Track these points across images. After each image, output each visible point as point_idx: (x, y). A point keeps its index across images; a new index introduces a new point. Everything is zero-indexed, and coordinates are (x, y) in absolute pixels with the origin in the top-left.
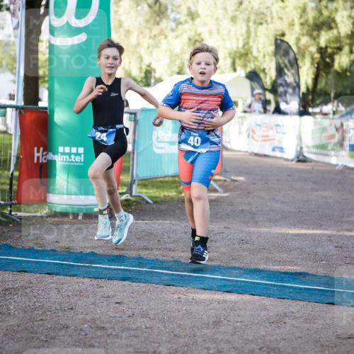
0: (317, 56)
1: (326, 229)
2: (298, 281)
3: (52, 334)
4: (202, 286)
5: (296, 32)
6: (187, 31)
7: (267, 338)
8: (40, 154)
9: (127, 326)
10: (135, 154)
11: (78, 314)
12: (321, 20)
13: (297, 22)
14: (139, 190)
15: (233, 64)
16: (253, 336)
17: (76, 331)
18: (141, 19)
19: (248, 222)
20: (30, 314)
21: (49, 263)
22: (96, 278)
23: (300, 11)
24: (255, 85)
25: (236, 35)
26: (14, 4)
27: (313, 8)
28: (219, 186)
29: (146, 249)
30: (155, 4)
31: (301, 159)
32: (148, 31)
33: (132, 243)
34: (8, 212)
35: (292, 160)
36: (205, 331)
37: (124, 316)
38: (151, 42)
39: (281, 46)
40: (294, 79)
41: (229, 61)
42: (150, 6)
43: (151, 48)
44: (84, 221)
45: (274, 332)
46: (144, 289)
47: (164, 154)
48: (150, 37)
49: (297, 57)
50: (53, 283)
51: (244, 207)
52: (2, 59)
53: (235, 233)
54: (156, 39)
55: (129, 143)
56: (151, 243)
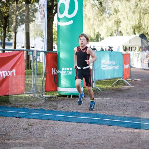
3: (62, 146)
4: (124, 126)
6: (114, 18)
8: (54, 71)
9: (93, 143)
10: (94, 70)
11: (72, 138)
14: (95, 85)
15: (134, 31)
17: (72, 145)
18: (95, 13)
19: (143, 98)
20: (53, 138)
21: (59, 116)
22: (79, 123)
25: (135, 19)
26: (41, 9)
28: (129, 83)
29: (99, 110)
30: (101, 7)
32: (97, 18)
34: (42, 95)
36: (126, 145)
37: (92, 139)
38: (99, 23)
41: (132, 30)
42: (98, 8)
43: (99, 25)
44: (73, 98)
46: (99, 127)
47: (106, 70)
48: (99, 21)
50: (61, 125)
51: (140, 92)
52: (37, 32)
53: (137, 103)
54: (101, 21)
55: (91, 65)
56: (101, 107)
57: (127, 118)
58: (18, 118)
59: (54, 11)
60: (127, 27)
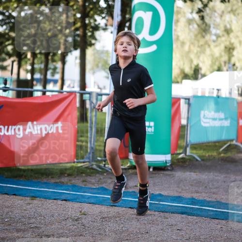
6: (224, 41)
10: (189, 127)
11: (151, 237)
14: (191, 152)
18: (192, 34)
20: (119, 235)
21: (132, 200)
22: (163, 212)
29: (197, 193)
30: (203, 24)
32: (196, 42)
33: (187, 188)
34: (103, 165)
37: (183, 239)
38: (199, 49)
42: (198, 26)
43: (199, 54)
44: (154, 172)
46: (196, 221)
47: (209, 127)
48: (199, 46)
52: (99, 62)
54: (202, 48)
55: (184, 119)
56: (201, 188)
58: (64, 202)
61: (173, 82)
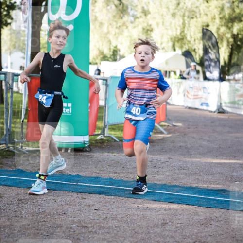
0: (231, 40)
1: (239, 160)
2: (219, 195)
3: (52, 231)
4: (154, 198)
5: (217, 24)
6: (142, 23)
7: (199, 235)
9: (102, 226)
10: (107, 108)
11: (68, 217)
12: (234, 15)
13: (217, 17)
14: (109, 132)
15: (174, 46)
16: (189, 234)
17: (67, 228)
18: (110, 15)
19: (185, 155)
20: (36, 217)
22: (80, 193)
23: (219, 9)
24: (189, 60)
25: (175, 26)
26: (24, 5)
27: (228, 7)
28: (165, 129)
29: (114, 173)
30: (120, 4)
31: (221, 111)
32: (114, 23)
33: (105, 168)
34: (20, 147)
35: (215, 112)
36: (156, 230)
37: (100, 219)
38: (117, 30)
39: (206, 34)
40: (216, 56)
41: (171, 44)
42: (116, 6)
43: (117, 35)
45: (203, 231)
46: (113, 200)
48: (117, 28)
49: (218, 41)
51: (182, 144)
52: (15, 42)
53: (175, 162)
54: (121, 29)
55: (102, 100)
56: (118, 168)
57: (158, 187)
59: (43, 10)
60: (162, 39)
61: (91, 63)
